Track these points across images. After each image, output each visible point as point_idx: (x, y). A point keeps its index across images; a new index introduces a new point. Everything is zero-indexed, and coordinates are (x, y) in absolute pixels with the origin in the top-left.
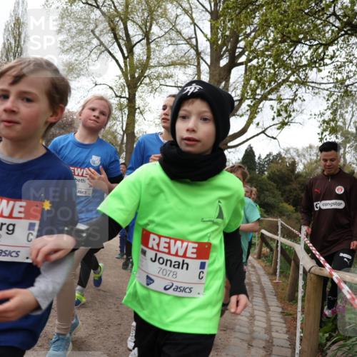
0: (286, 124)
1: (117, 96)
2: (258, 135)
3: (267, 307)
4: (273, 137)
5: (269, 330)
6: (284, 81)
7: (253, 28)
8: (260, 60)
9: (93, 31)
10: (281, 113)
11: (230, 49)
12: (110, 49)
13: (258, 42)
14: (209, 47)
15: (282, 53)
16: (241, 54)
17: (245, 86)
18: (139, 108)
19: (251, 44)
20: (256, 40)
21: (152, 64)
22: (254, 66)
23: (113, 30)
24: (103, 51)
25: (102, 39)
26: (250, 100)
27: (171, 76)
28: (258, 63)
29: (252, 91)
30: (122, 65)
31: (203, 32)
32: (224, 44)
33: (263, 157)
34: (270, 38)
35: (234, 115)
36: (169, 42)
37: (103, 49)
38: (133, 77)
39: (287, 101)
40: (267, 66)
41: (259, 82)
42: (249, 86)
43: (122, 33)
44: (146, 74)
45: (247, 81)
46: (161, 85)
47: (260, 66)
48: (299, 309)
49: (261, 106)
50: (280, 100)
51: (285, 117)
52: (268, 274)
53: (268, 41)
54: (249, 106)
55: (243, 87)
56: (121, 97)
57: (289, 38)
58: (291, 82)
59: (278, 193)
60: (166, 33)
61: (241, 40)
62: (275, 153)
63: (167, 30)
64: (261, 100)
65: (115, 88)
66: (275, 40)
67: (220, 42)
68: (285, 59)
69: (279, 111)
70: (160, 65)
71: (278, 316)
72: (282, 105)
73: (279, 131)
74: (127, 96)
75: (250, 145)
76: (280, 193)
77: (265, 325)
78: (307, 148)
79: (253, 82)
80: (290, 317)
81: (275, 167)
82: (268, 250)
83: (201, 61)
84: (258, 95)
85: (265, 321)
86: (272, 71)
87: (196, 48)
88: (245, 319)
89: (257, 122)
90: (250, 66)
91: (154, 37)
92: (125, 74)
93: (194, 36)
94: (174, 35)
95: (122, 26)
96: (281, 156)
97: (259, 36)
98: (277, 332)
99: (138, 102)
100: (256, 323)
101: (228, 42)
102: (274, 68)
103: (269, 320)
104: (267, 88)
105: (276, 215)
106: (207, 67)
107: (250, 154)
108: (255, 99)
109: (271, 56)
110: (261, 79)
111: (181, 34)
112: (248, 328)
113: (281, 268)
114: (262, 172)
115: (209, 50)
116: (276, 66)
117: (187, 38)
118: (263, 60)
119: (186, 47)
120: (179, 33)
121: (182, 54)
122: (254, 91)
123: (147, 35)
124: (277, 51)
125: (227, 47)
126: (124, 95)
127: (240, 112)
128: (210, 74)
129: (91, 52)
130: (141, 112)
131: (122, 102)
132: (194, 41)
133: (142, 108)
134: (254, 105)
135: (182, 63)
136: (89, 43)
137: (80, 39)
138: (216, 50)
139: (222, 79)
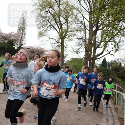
0: (118, 50)
1: (57, 43)
2: (107, 54)
3: (113, 116)
4: (113, 55)
6: (116, 35)
7: (104, 17)
9: (48, 21)
11: (96, 25)
12: (54, 27)
14: (89, 24)
15: (115, 25)
16: (100, 26)
19: (104, 23)
20: (105, 21)
21: (69, 31)
22: (105, 30)
23: (55, 20)
25: (51, 23)
27: (76, 35)
28: (106, 29)
29: (105, 39)
30: (59, 32)
31: (86, 19)
32: (94, 23)
33: (109, 62)
35: (99, 48)
36: (75, 23)
37: (52, 26)
38: (63, 35)
39: (118, 42)
40: (110, 30)
41: (107, 36)
42: (103, 37)
43: (58, 21)
44: (67, 35)
46: (72, 38)
47: (107, 30)
49: (108, 44)
50: (115, 42)
51: (117, 48)
53: (110, 21)
54: (104, 44)
56: (59, 43)
57: (117, 20)
58: (119, 35)
59: (115, 74)
60: (73, 20)
61: (100, 21)
62: (114, 60)
63: (74, 19)
64: (108, 42)
65: (56, 40)
66: (112, 21)
67: (92, 22)
68: (116, 27)
69: (115, 46)
70: (72, 31)
71: (117, 119)
72: (116, 44)
73: (115, 53)
74: (61, 42)
75: (105, 58)
77: (112, 123)
79: (105, 36)
80: (122, 120)
81: (114, 66)
82: (113, 95)
83: (86, 29)
84: (107, 40)
86: (112, 32)
87: (84, 25)
88: (105, 120)
89: (107, 50)
90: (104, 30)
92: (60, 35)
93: (83, 20)
94: (76, 21)
95: (58, 18)
96: (116, 61)
97: (106, 19)
99: (65, 44)
100: (109, 122)
102: (112, 30)
103: (114, 121)
104: (110, 38)
105: (115, 83)
106: (88, 31)
107: (105, 61)
108: (106, 41)
109: (111, 26)
110: (108, 34)
111: (79, 20)
112: (106, 124)
113: (117, 102)
114: (109, 67)
115: (89, 25)
116: (113, 30)
117: (81, 21)
118: (108, 28)
119: (81, 25)
121: (80, 27)
123: (67, 21)
124: (113, 24)
125: (95, 24)
126: (60, 42)
127: (100, 46)
128: (89, 33)
129: (48, 28)
130: (66, 48)
131: (59, 45)
132: (83, 22)
133: (66, 46)
134: (106, 44)
135: (79, 30)
136: (47, 25)
137: (44, 24)
138: (91, 25)
139: (94, 35)
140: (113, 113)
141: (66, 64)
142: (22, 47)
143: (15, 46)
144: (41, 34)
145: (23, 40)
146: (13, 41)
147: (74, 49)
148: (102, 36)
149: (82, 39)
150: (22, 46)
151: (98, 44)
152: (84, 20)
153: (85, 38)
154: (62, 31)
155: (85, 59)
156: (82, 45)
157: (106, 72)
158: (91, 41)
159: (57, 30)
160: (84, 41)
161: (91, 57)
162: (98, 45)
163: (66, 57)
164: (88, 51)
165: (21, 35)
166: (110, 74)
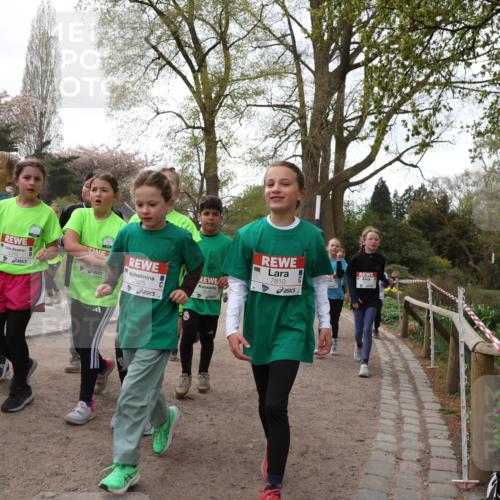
1: (188, 127)
2: (390, 163)
3: (420, 404)
4: (412, 165)
5: (424, 435)
6: (421, 85)
7: (371, 13)
8: (384, 58)
9: (147, 39)
10: (420, 130)
11: (342, 47)
12: (173, 62)
13: (380, 33)
14: (311, 46)
15: (414, 46)
16: (358, 51)
17: (366, 97)
19: (369, 37)
20: (376, 30)
21: (234, 77)
22: (376, 67)
24: (164, 66)
25: (161, 49)
26: (373, 116)
27: (263, 92)
28: (380, 61)
29: (375, 102)
30: (193, 84)
31: (301, 26)
32: (331, 40)
33: (400, 194)
34: (396, 26)
35: (355, 139)
36: (255, 44)
37: (164, 62)
38: (208, 96)
40: (394, 65)
41: (384, 89)
42: (371, 97)
43: (187, 38)
44: (227, 92)
45: (369, 89)
47: (384, 66)
48: (463, 403)
49: (390, 123)
50: (416, 112)
51: (426, 135)
52: (419, 358)
53: (393, 30)
54: (372, 123)
55: (363, 97)
56: (194, 128)
57: (422, 22)
58: (430, 84)
59: (425, 242)
60: (249, 32)
61: (356, 32)
62: (417, 187)
63: (250, 28)
64: (389, 116)
65: (184, 116)
66: (402, 27)
67: (325, 38)
68: (418, 52)
69: (415, 128)
70: (244, 77)
71: (436, 415)
72: (420, 119)
73: (419, 156)
74: (203, 125)
75: (381, 179)
76: (429, 242)
77: (418, 430)
78: (462, 175)
79: (376, 89)
80: (453, 415)
81: (418, 207)
82: (417, 324)
83: (302, 66)
84: (385, 107)
86: (400, 70)
87: (293, 48)
88: (391, 423)
90: (372, 67)
91: (233, 40)
92: (196, 94)
93: (289, 32)
94: (260, 34)
96: (425, 190)
97: (380, 23)
98: (436, 437)
99: (219, 133)
100: (405, 427)
101: (338, 36)
102: (404, 67)
103: (423, 422)
104: (396, 97)
105: (424, 274)
106: (311, 74)
107: (381, 191)
108: (380, 113)
109: (398, 50)
110: (387, 84)
111: (270, 31)
112: (394, 434)
113: (436, 348)
114: (401, 215)
115: (311, 50)
116: (407, 63)
117: (279, 35)
118: (387, 58)
119: (280, 49)
120: (267, 29)
121: (275, 60)
122: (378, 102)
123: (223, 38)
124: (407, 43)
125: (337, 44)
126: (198, 125)
127: (362, 134)
128: (316, 83)
129: (147, 69)
130: (224, 147)
131: (196, 135)
132: (289, 39)
133: (225, 141)
134: (380, 122)
135: (275, 72)
136: (142, 56)
137: (130, 53)
138: (321, 50)
139: (334, 89)
140: (420, 392)
141: (227, 211)
142: (45, 154)
143: (16, 150)
144: (120, 98)
145: (48, 123)
146: (7, 131)
147: (259, 151)
148: (365, 93)
149: (287, 107)
150: (44, 151)
151: (354, 123)
152: (291, 29)
153: (298, 105)
154: (205, 80)
156: (289, 132)
157: (391, 234)
158: (322, 113)
159: (184, 74)
160: (296, 116)
161: (327, 176)
162: (351, 129)
163: (225, 183)
164: (312, 155)
165: (40, 102)
166: (403, 241)
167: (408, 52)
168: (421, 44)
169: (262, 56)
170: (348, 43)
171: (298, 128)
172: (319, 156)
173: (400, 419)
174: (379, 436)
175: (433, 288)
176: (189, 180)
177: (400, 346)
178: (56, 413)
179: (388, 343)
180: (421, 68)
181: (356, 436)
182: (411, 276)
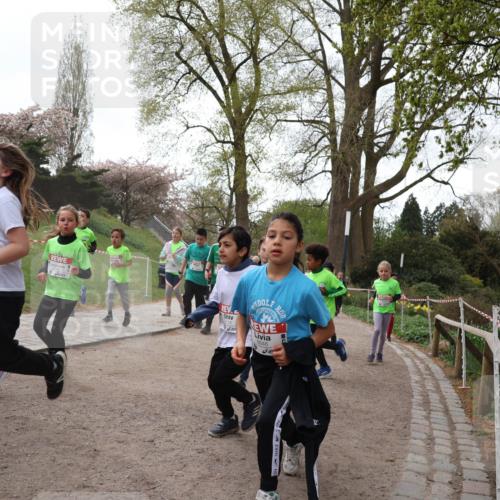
0: (462, 161)
1: (218, 141)
2: (421, 180)
3: (452, 425)
4: (443, 182)
5: (455, 457)
6: (453, 100)
7: (402, 29)
8: (416, 73)
9: (178, 54)
10: (453, 146)
11: (373, 62)
12: (204, 77)
13: (412, 49)
15: (447, 61)
16: (389, 67)
17: (397, 113)
18: (250, 155)
19: (401, 52)
20: (408, 46)
21: (264, 92)
22: (409, 84)
23: (207, 50)
24: (195, 81)
25: (192, 64)
26: (406, 132)
27: (293, 108)
28: (412, 77)
29: (408, 118)
30: (223, 98)
32: (362, 55)
33: (431, 211)
34: (428, 41)
35: (385, 155)
36: (285, 59)
37: (194, 77)
38: (238, 111)
39: (460, 129)
40: (426, 80)
41: (417, 105)
42: (403, 113)
43: (218, 54)
44: (257, 107)
45: (400, 105)
47: (416, 82)
49: (422, 138)
50: (449, 128)
51: (458, 152)
52: (450, 377)
53: (426, 45)
54: (405, 140)
55: (394, 113)
56: (224, 142)
57: (455, 38)
58: (463, 100)
59: (455, 259)
60: (279, 47)
61: (387, 47)
62: (448, 204)
63: (280, 43)
64: (421, 131)
65: (214, 130)
66: (434, 42)
67: (356, 52)
68: (451, 67)
69: (448, 144)
70: (276, 93)
71: (467, 436)
72: (453, 136)
73: (452, 173)
74: (233, 140)
75: (412, 195)
76: (460, 260)
77: (449, 451)
78: (494, 193)
79: (408, 105)
80: (485, 437)
81: (449, 224)
82: (448, 343)
83: (333, 82)
84: (417, 123)
85: (449, 444)
86: (433, 86)
87: (323, 64)
88: (421, 443)
89: (419, 163)
90: (403, 83)
91: (263, 55)
92: (226, 108)
93: (319, 47)
94: (291, 49)
95: (218, 43)
96: (457, 207)
97: (412, 39)
98: (468, 459)
99: (249, 148)
100: (437, 448)
101: (369, 51)
102: (437, 83)
103: (454, 443)
104: (429, 113)
105: (455, 293)
106: (342, 91)
107: (412, 208)
108: (413, 129)
109: (431, 66)
110: (420, 100)
111: (301, 47)
112: (425, 455)
113: (468, 368)
114: (432, 233)
116: (439, 79)
117: (309, 51)
118: (419, 73)
119: (310, 64)
120: (298, 45)
121: (306, 75)
122: (411, 118)
123: (253, 53)
124: (440, 58)
125: (368, 59)
126: (228, 139)
127: (393, 150)
128: (346, 99)
129: (177, 83)
130: (254, 162)
131: (226, 149)
132: (319, 55)
133: (255, 155)
134: (412, 138)
135: (306, 87)
136: (173, 71)
137: (160, 67)
138: (352, 64)
139: (365, 104)
140: (452, 413)
141: (256, 226)
142: (75, 167)
143: (47, 162)
144: (151, 111)
145: (79, 136)
146: (39, 144)
147: (289, 166)
148: (396, 109)
149: (317, 122)
150: (75, 164)
151: (384, 139)
152: (321, 44)
153: (328, 120)
155: (334, 201)
156: (319, 148)
157: (421, 251)
158: (352, 129)
159: (214, 88)
160: (327, 131)
161: (357, 192)
162: (381, 145)
163: (255, 198)
164: (342, 171)
165: (71, 115)
166: (433, 259)
167: (441, 68)
168: (454, 59)
169: (293, 72)
170: (379, 58)
171: (327, 143)
172: (349, 171)
173: (430, 440)
174: (410, 457)
175: (465, 306)
176: (219, 194)
177: (430, 366)
178: (85, 425)
179: (418, 362)
180: (454, 83)
181: (387, 456)
182: (441, 294)
